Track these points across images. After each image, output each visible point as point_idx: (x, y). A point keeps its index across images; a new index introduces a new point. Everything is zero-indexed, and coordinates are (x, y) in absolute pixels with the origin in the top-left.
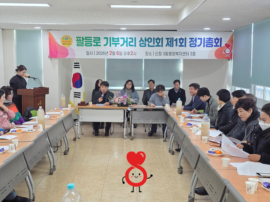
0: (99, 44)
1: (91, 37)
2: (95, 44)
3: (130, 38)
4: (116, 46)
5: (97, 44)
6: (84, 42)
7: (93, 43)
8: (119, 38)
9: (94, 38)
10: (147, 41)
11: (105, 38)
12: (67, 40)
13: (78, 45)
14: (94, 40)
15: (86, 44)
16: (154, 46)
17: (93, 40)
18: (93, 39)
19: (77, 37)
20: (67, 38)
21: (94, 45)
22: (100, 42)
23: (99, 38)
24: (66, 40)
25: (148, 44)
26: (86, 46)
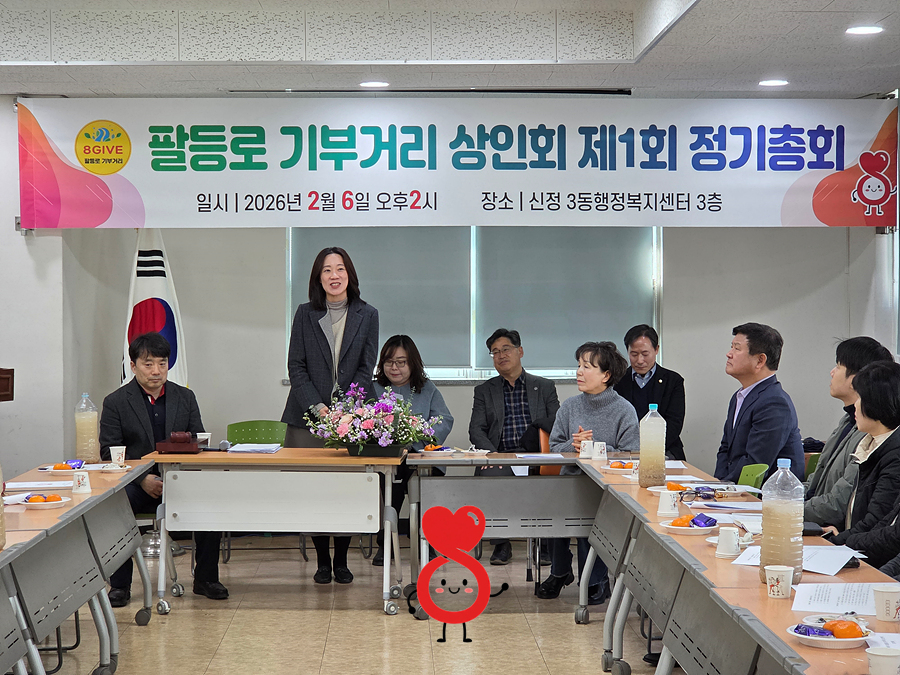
0: (256, 158)
1: (222, 128)
2: (241, 159)
3: (405, 130)
4: (339, 167)
5: (248, 158)
6: (186, 150)
7: (230, 157)
8: (352, 128)
9: (235, 130)
10: (488, 143)
11: (285, 131)
12: (105, 144)
13: (156, 165)
14: (235, 142)
15: (194, 161)
16: (523, 166)
17: (228, 143)
18: (229, 136)
19: (152, 129)
20: (104, 134)
21: (234, 166)
22: (262, 151)
23: (260, 131)
24: (102, 144)
25: (496, 157)
26: (195, 166)
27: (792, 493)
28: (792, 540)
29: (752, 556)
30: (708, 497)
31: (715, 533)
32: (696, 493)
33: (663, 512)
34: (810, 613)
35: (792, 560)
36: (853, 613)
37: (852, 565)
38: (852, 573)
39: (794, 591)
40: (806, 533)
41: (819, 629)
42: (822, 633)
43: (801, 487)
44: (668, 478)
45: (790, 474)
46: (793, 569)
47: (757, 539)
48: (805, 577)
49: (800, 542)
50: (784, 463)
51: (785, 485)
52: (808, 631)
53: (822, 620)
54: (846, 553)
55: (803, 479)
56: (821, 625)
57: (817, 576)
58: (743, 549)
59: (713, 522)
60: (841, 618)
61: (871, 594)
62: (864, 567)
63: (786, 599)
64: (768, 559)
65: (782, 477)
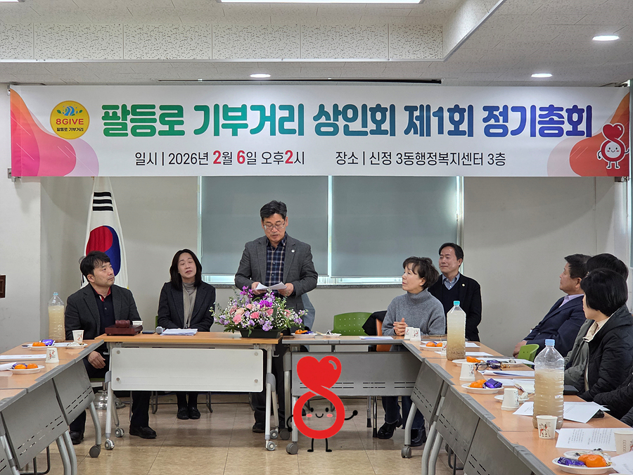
23: (180, 108)
27: (556, 364)
28: (556, 397)
29: (527, 409)
30: (496, 367)
31: (501, 393)
32: (487, 364)
33: (464, 378)
34: (569, 450)
35: (556, 411)
36: (599, 449)
37: (599, 415)
38: (599, 421)
39: (557, 434)
40: (566, 393)
41: (575, 460)
42: (578, 463)
43: (562, 359)
44: (467, 354)
45: (555, 351)
46: (557, 418)
47: (531, 397)
48: (565, 424)
49: (561, 399)
50: (550, 343)
51: (550, 358)
52: (567, 462)
53: (577, 454)
54: (594, 408)
55: (564, 355)
56: (577, 458)
57: (574, 423)
58: (521, 404)
59: (500, 385)
60: (591, 453)
61: (613, 435)
62: (607, 417)
63: (552, 439)
64: (539, 411)
65: (549, 352)
